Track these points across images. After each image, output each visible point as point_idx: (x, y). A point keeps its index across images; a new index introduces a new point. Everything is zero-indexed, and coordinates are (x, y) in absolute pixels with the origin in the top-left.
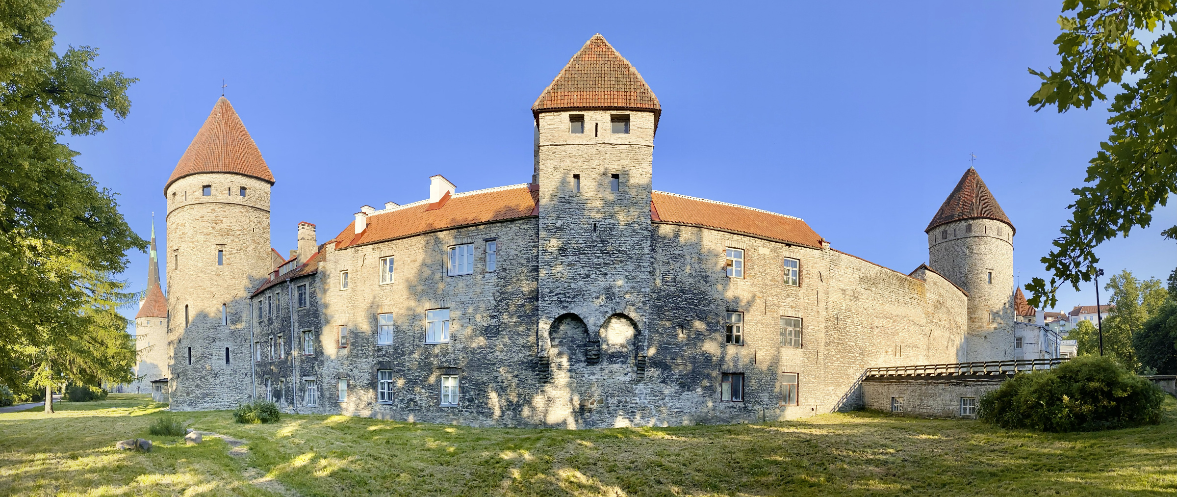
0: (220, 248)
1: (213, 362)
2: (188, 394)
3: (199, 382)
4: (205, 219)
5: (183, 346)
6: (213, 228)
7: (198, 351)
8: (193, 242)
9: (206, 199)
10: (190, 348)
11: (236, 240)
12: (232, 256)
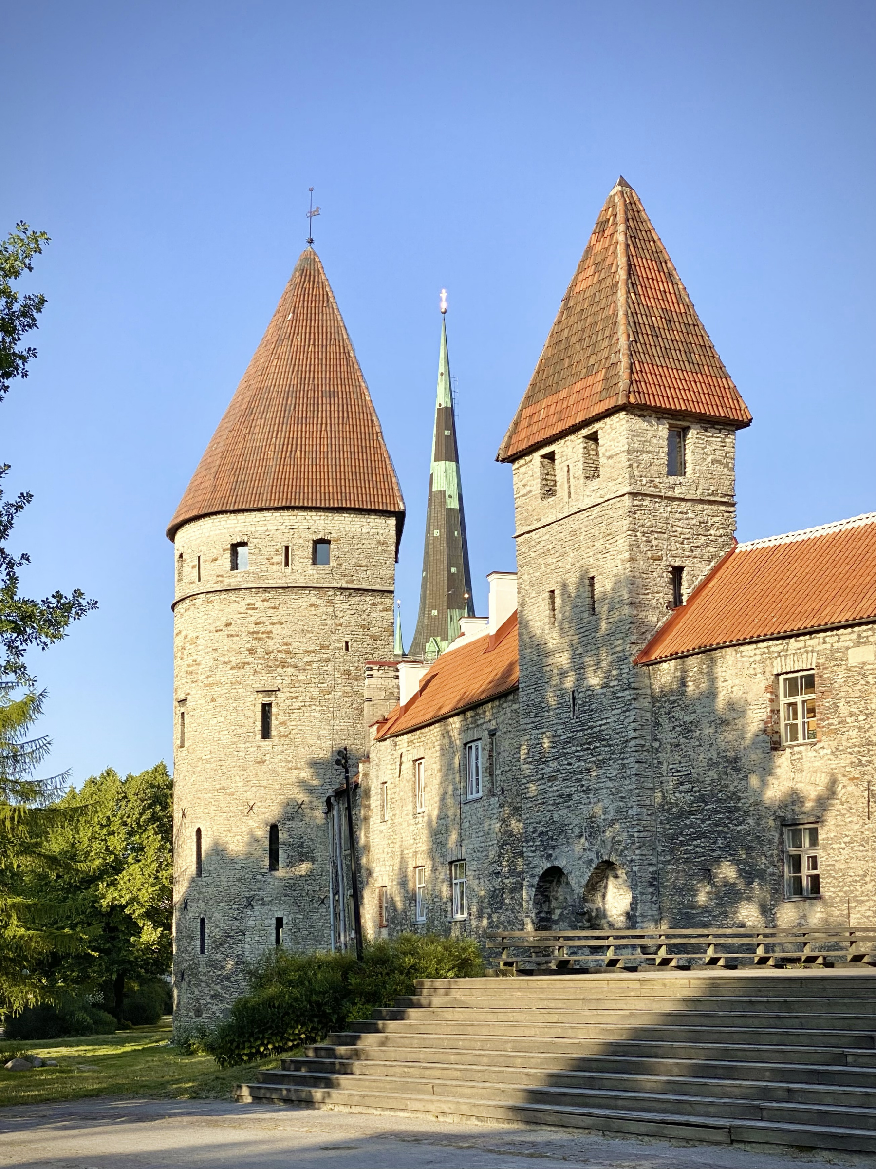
0: (266, 700)
1: (247, 946)
2: (198, 1013)
3: (218, 988)
4: (232, 629)
5: (191, 915)
6: (251, 651)
7: (217, 926)
8: (211, 685)
9: (235, 579)
10: (203, 920)
11: (301, 677)
12: (293, 717)
